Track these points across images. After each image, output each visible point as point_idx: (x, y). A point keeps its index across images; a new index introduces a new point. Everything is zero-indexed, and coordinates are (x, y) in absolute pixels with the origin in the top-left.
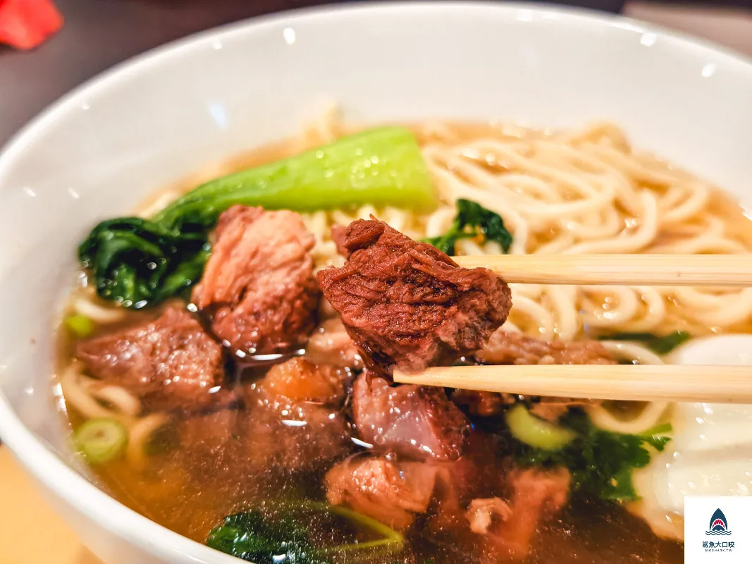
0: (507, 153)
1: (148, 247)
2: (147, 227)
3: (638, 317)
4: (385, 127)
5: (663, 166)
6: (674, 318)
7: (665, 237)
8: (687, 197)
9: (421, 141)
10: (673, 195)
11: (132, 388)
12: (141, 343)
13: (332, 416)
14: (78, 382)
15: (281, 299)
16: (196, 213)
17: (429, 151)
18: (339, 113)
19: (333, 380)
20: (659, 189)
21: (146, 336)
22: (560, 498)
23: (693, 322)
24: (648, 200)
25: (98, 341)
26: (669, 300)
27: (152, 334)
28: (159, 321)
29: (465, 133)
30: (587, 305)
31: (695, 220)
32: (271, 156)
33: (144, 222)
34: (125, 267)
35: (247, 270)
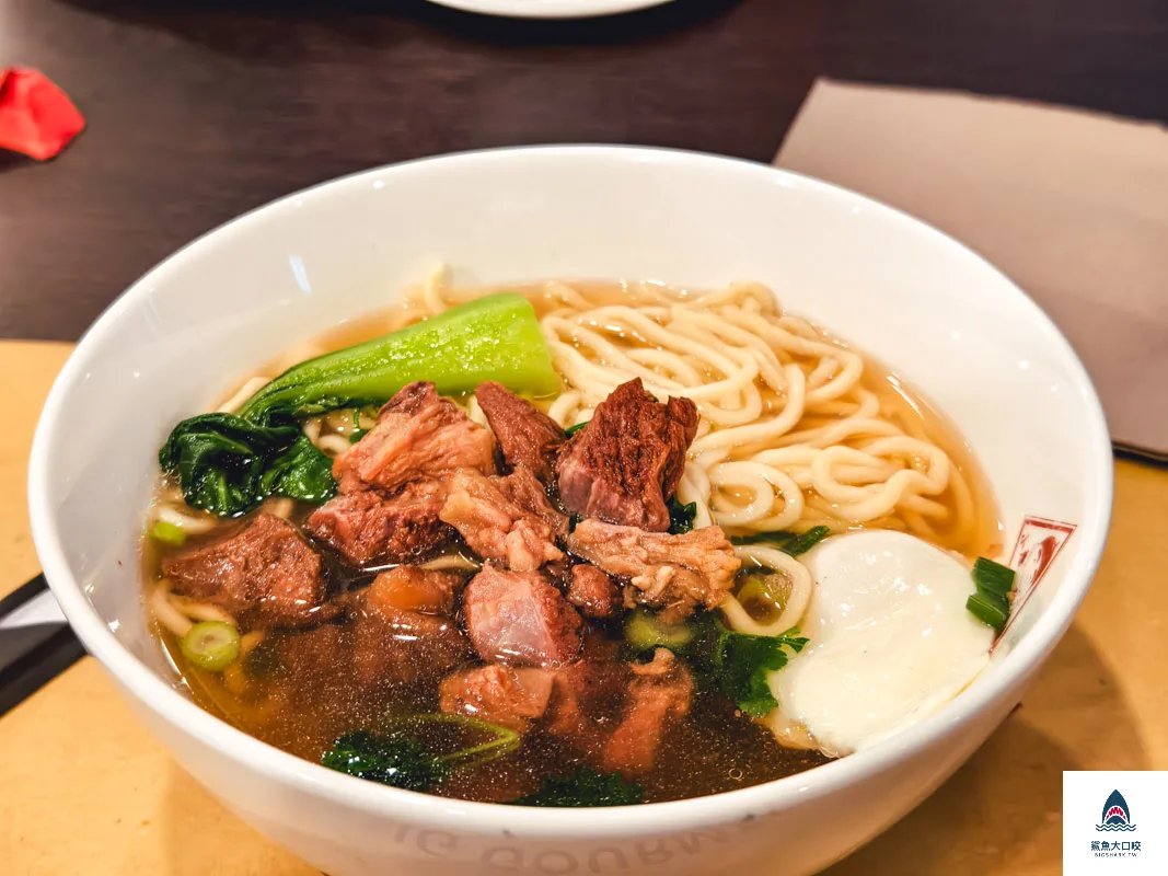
0: (638, 320)
1: (234, 446)
2: (232, 423)
3: (774, 513)
4: (501, 295)
5: (817, 334)
6: (812, 512)
7: (812, 417)
8: (839, 371)
9: (541, 309)
10: (824, 369)
11: (226, 607)
12: (233, 557)
13: (444, 628)
14: (169, 601)
16: (288, 402)
17: (551, 322)
18: (447, 275)
19: (443, 587)
20: (807, 361)
21: (237, 549)
22: (683, 707)
23: (835, 517)
24: (795, 373)
25: (186, 557)
26: (808, 493)
27: (242, 547)
28: (250, 531)
29: (593, 296)
30: (720, 501)
31: (847, 398)
32: (370, 332)
33: (229, 417)
34: (214, 470)
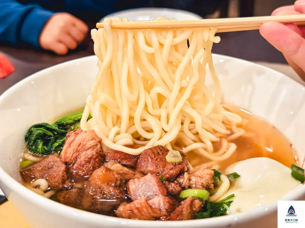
15: (91, 158)
35: (77, 151)
